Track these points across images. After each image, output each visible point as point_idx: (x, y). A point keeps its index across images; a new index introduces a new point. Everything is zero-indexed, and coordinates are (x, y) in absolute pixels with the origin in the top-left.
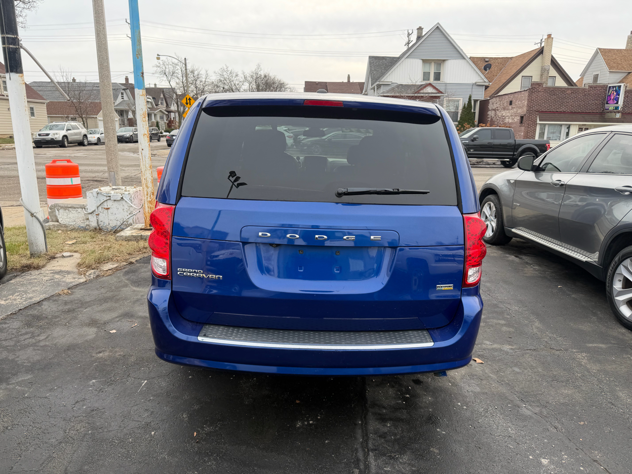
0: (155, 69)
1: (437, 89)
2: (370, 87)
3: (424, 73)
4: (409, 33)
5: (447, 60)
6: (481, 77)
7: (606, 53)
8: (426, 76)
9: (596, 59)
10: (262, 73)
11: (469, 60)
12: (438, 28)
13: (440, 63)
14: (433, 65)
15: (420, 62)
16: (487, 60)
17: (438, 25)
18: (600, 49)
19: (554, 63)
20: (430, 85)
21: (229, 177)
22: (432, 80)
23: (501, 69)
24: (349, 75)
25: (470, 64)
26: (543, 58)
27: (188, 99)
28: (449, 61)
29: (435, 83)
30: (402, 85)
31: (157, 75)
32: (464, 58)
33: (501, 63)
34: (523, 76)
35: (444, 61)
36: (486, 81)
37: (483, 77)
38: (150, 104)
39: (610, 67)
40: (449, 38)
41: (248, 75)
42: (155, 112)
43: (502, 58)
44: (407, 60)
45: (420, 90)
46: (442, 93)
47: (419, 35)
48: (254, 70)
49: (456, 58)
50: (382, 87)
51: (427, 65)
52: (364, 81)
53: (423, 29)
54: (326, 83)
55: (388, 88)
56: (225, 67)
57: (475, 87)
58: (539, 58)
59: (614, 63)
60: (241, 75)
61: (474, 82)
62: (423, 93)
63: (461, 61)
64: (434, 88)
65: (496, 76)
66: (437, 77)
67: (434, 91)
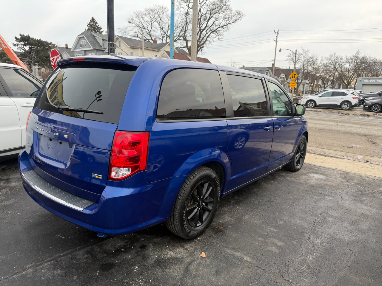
0: (288, 57)
10: (361, 56)
21: (96, 94)
27: (294, 74)
31: (288, 61)
38: (283, 79)
41: (350, 58)
42: (284, 83)
48: (354, 54)
56: (333, 54)
60: (344, 58)
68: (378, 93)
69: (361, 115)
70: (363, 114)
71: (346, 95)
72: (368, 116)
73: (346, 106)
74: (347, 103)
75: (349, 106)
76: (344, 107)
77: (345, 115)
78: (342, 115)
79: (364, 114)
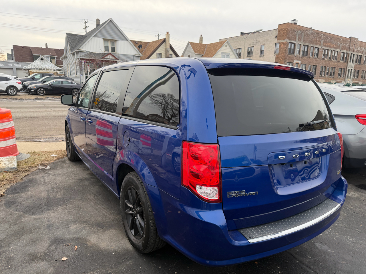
1: (115, 57)
2: (69, 52)
3: (105, 47)
4: (85, 22)
5: (118, 40)
6: (138, 52)
7: (192, 44)
8: (106, 48)
9: (188, 47)
11: (130, 42)
12: (111, 21)
13: (114, 41)
14: (110, 43)
15: (102, 40)
16: (136, 42)
17: (111, 19)
18: (190, 42)
19: (171, 47)
20: (110, 54)
22: (110, 51)
23: (144, 48)
24: (46, 44)
25: (131, 44)
26: (165, 44)
28: (119, 41)
29: (112, 53)
30: (92, 53)
32: (127, 40)
33: (144, 45)
34: (157, 53)
35: (116, 40)
36: (141, 54)
37: (139, 52)
39: (195, 52)
40: (118, 27)
43: (144, 42)
44: (94, 38)
45: (105, 57)
46: (117, 59)
47: (98, 24)
49: (123, 40)
50: (80, 53)
51: (106, 42)
52: (64, 49)
53: (99, 20)
54: (30, 47)
55: (83, 54)
57: (135, 57)
58: (164, 44)
59: (196, 49)
61: (134, 54)
62: (106, 59)
63: (126, 42)
64: (113, 56)
65: (143, 51)
66: (113, 49)
67: (114, 58)
68: (31, 78)
69: (35, 99)
70: (36, 98)
71: (9, 80)
72: (42, 99)
73: (12, 91)
74: (12, 87)
75: (15, 91)
76: (10, 92)
77: (20, 100)
78: (16, 100)
79: (38, 98)
